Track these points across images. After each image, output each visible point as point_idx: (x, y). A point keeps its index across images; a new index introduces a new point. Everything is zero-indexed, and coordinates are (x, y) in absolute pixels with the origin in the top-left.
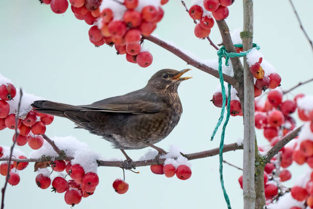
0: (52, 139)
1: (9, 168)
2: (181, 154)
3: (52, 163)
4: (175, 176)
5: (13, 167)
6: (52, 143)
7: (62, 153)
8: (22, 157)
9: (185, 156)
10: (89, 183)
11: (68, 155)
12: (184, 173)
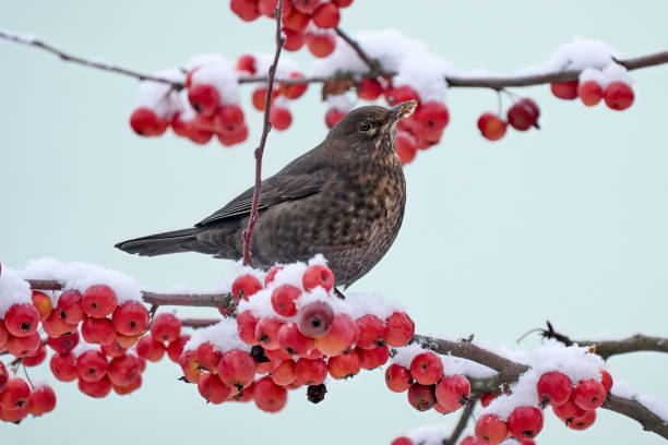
0: (353, 36)
1: (269, 97)
2: (614, 59)
3: (356, 85)
4: (603, 103)
5: (277, 94)
6: (355, 45)
7: (374, 65)
8: (294, 75)
9: (622, 63)
10: (431, 124)
11: (387, 67)
12: (620, 98)
